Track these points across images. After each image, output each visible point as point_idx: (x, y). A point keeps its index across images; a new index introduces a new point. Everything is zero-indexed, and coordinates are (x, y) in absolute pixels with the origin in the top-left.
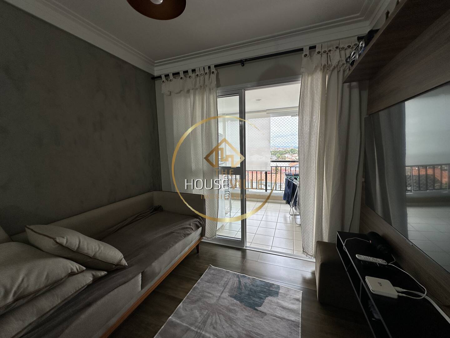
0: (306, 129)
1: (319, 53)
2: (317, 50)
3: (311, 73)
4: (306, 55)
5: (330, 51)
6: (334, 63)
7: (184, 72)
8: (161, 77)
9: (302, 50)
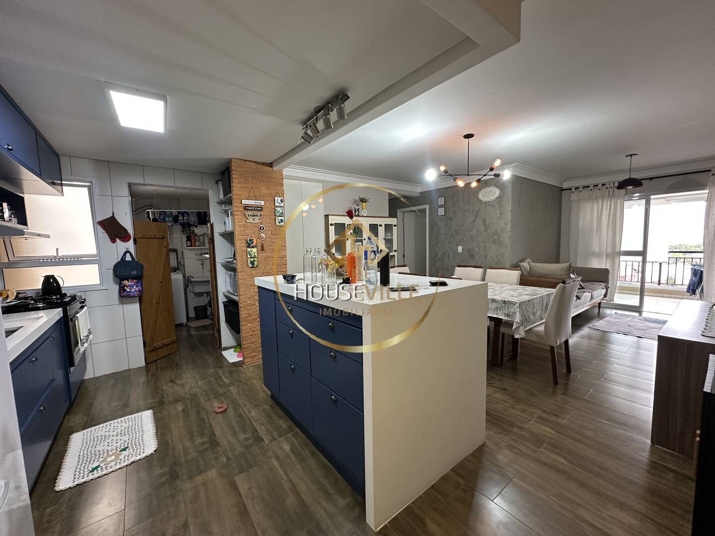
4: (713, 174)
7: (594, 186)
8: (571, 189)
9: (709, 171)
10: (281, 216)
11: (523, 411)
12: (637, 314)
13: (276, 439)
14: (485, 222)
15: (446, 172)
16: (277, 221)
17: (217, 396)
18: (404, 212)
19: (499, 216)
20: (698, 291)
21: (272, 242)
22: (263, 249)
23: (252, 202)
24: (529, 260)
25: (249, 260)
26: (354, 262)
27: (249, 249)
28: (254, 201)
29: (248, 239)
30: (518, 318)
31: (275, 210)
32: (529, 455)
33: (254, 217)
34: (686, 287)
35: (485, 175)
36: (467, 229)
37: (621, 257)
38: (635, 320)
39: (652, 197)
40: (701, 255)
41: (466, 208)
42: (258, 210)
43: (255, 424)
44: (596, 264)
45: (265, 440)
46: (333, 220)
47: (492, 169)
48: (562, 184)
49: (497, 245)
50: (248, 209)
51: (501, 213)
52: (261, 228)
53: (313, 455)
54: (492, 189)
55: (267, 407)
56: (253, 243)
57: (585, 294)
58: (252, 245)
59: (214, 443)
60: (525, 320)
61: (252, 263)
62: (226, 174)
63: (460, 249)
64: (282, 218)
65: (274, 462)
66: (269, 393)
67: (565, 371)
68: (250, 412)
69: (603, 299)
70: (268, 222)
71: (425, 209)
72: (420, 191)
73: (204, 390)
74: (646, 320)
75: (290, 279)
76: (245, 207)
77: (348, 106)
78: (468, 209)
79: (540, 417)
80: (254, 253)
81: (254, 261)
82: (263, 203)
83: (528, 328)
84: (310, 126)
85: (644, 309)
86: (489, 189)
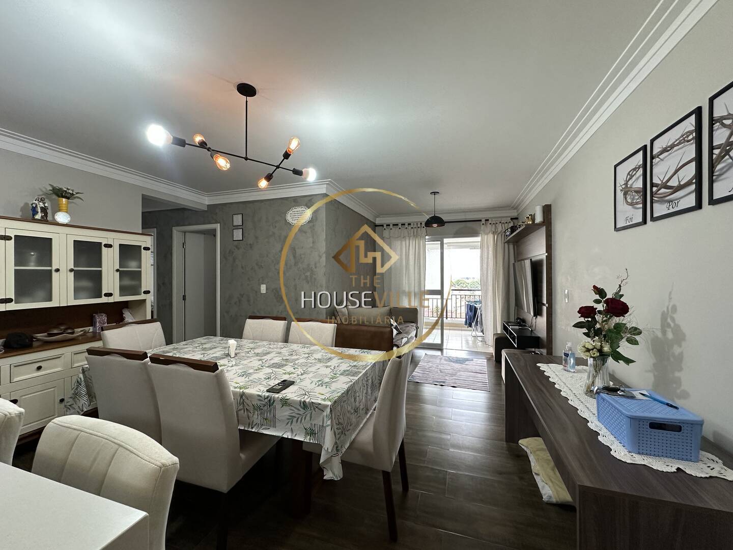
0: (485, 266)
1: (490, 224)
2: (490, 222)
3: (487, 234)
4: (483, 224)
5: (496, 223)
6: (499, 231)
7: (402, 225)
8: (383, 226)
9: (481, 220)
12: (440, 353)
14: (296, 254)
15: (202, 144)
18: (185, 232)
19: (311, 245)
35: (278, 167)
36: (272, 261)
37: (426, 296)
41: (270, 233)
44: (405, 304)
47: (287, 156)
48: (375, 218)
49: (310, 283)
51: (313, 243)
54: (302, 209)
60: (342, 433)
63: (263, 288)
71: (216, 229)
72: (207, 203)
74: (450, 360)
78: (274, 233)
83: (347, 445)
85: (444, 347)
86: (299, 209)
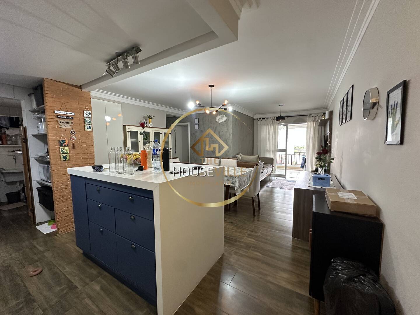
0: (308, 137)
1: (312, 117)
2: (312, 116)
3: (310, 122)
4: (308, 117)
5: (315, 116)
6: (317, 120)
7: (267, 118)
8: (257, 119)
9: (307, 115)
10: (89, 124)
11: (240, 233)
12: (284, 178)
13: (88, 284)
14: (220, 134)
15: (200, 104)
16: (86, 128)
17: (32, 262)
19: (226, 131)
20: (304, 167)
21: (82, 143)
22: (74, 147)
23: (64, 113)
24: (240, 154)
25: (61, 155)
26: (146, 156)
27: (61, 148)
28: (66, 112)
29: (61, 140)
30: (237, 185)
31: (84, 120)
32: (245, 255)
33: (65, 124)
34: (300, 165)
35: (220, 108)
36: (211, 137)
37: (278, 152)
38: (283, 181)
39: (288, 125)
40: (305, 151)
41: (210, 126)
42: (68, 119)
43: (69, 277)
44: (268, 156)
45: (78, 286)
46: (129, 128)
47: (223, 106)
48: (254, 116)
50: (60, 118)
51: (227, 129)
52: (72, 132)
53: (118, 288)
55: (80, 262)
56: (65, 142)
57: (265, 170)
58: (64, 144)
59: (29, 301)
60: (241, 185)
61: (65, 157)
62: (39, 90)
64: (90, 126)
65: (88, 301)
66: (81, 251)
67: (258, 209)
68: (65, 269)
69: (271, 172)
70: (78, 128)
71: (188, 125)
72: (184, 114)
73: (18, 260)
74: (287, 181)
75: (98, 169)
76: (58, 116)
77: (141, 56)
78: (211, 126)
79: (248, 235)
80: (66, 150)
81: (67, 156)
82: (73, 114)
83: (242, 189)
84: (113, 64)
85: (287, 176)
86: (221, 116)
